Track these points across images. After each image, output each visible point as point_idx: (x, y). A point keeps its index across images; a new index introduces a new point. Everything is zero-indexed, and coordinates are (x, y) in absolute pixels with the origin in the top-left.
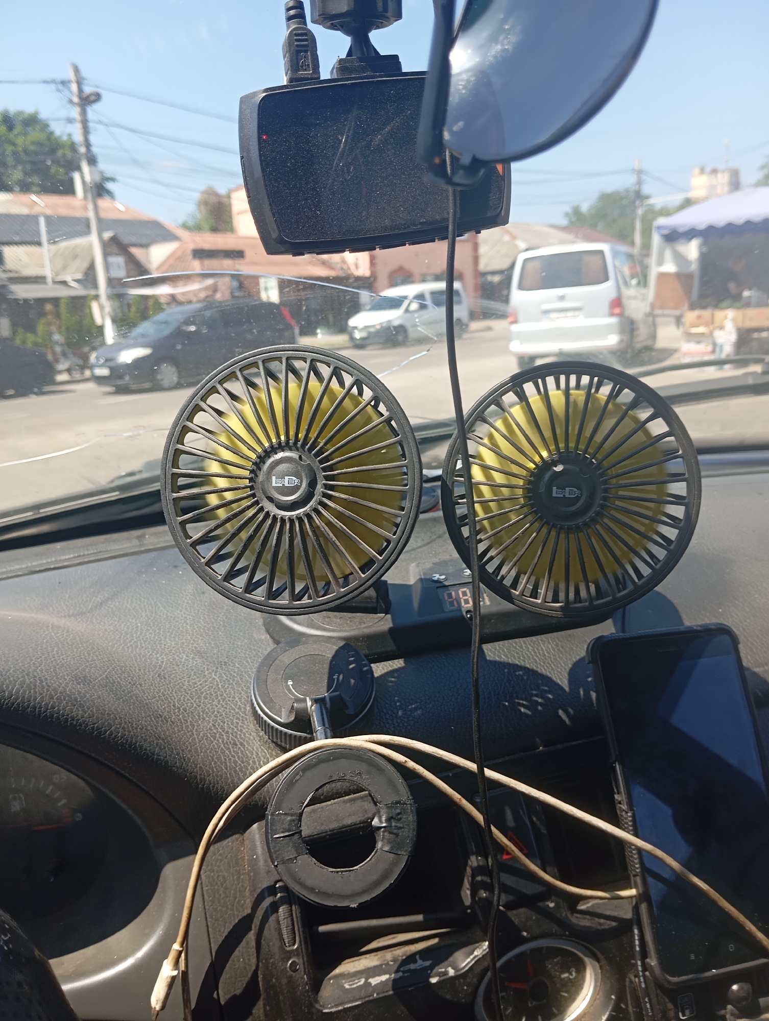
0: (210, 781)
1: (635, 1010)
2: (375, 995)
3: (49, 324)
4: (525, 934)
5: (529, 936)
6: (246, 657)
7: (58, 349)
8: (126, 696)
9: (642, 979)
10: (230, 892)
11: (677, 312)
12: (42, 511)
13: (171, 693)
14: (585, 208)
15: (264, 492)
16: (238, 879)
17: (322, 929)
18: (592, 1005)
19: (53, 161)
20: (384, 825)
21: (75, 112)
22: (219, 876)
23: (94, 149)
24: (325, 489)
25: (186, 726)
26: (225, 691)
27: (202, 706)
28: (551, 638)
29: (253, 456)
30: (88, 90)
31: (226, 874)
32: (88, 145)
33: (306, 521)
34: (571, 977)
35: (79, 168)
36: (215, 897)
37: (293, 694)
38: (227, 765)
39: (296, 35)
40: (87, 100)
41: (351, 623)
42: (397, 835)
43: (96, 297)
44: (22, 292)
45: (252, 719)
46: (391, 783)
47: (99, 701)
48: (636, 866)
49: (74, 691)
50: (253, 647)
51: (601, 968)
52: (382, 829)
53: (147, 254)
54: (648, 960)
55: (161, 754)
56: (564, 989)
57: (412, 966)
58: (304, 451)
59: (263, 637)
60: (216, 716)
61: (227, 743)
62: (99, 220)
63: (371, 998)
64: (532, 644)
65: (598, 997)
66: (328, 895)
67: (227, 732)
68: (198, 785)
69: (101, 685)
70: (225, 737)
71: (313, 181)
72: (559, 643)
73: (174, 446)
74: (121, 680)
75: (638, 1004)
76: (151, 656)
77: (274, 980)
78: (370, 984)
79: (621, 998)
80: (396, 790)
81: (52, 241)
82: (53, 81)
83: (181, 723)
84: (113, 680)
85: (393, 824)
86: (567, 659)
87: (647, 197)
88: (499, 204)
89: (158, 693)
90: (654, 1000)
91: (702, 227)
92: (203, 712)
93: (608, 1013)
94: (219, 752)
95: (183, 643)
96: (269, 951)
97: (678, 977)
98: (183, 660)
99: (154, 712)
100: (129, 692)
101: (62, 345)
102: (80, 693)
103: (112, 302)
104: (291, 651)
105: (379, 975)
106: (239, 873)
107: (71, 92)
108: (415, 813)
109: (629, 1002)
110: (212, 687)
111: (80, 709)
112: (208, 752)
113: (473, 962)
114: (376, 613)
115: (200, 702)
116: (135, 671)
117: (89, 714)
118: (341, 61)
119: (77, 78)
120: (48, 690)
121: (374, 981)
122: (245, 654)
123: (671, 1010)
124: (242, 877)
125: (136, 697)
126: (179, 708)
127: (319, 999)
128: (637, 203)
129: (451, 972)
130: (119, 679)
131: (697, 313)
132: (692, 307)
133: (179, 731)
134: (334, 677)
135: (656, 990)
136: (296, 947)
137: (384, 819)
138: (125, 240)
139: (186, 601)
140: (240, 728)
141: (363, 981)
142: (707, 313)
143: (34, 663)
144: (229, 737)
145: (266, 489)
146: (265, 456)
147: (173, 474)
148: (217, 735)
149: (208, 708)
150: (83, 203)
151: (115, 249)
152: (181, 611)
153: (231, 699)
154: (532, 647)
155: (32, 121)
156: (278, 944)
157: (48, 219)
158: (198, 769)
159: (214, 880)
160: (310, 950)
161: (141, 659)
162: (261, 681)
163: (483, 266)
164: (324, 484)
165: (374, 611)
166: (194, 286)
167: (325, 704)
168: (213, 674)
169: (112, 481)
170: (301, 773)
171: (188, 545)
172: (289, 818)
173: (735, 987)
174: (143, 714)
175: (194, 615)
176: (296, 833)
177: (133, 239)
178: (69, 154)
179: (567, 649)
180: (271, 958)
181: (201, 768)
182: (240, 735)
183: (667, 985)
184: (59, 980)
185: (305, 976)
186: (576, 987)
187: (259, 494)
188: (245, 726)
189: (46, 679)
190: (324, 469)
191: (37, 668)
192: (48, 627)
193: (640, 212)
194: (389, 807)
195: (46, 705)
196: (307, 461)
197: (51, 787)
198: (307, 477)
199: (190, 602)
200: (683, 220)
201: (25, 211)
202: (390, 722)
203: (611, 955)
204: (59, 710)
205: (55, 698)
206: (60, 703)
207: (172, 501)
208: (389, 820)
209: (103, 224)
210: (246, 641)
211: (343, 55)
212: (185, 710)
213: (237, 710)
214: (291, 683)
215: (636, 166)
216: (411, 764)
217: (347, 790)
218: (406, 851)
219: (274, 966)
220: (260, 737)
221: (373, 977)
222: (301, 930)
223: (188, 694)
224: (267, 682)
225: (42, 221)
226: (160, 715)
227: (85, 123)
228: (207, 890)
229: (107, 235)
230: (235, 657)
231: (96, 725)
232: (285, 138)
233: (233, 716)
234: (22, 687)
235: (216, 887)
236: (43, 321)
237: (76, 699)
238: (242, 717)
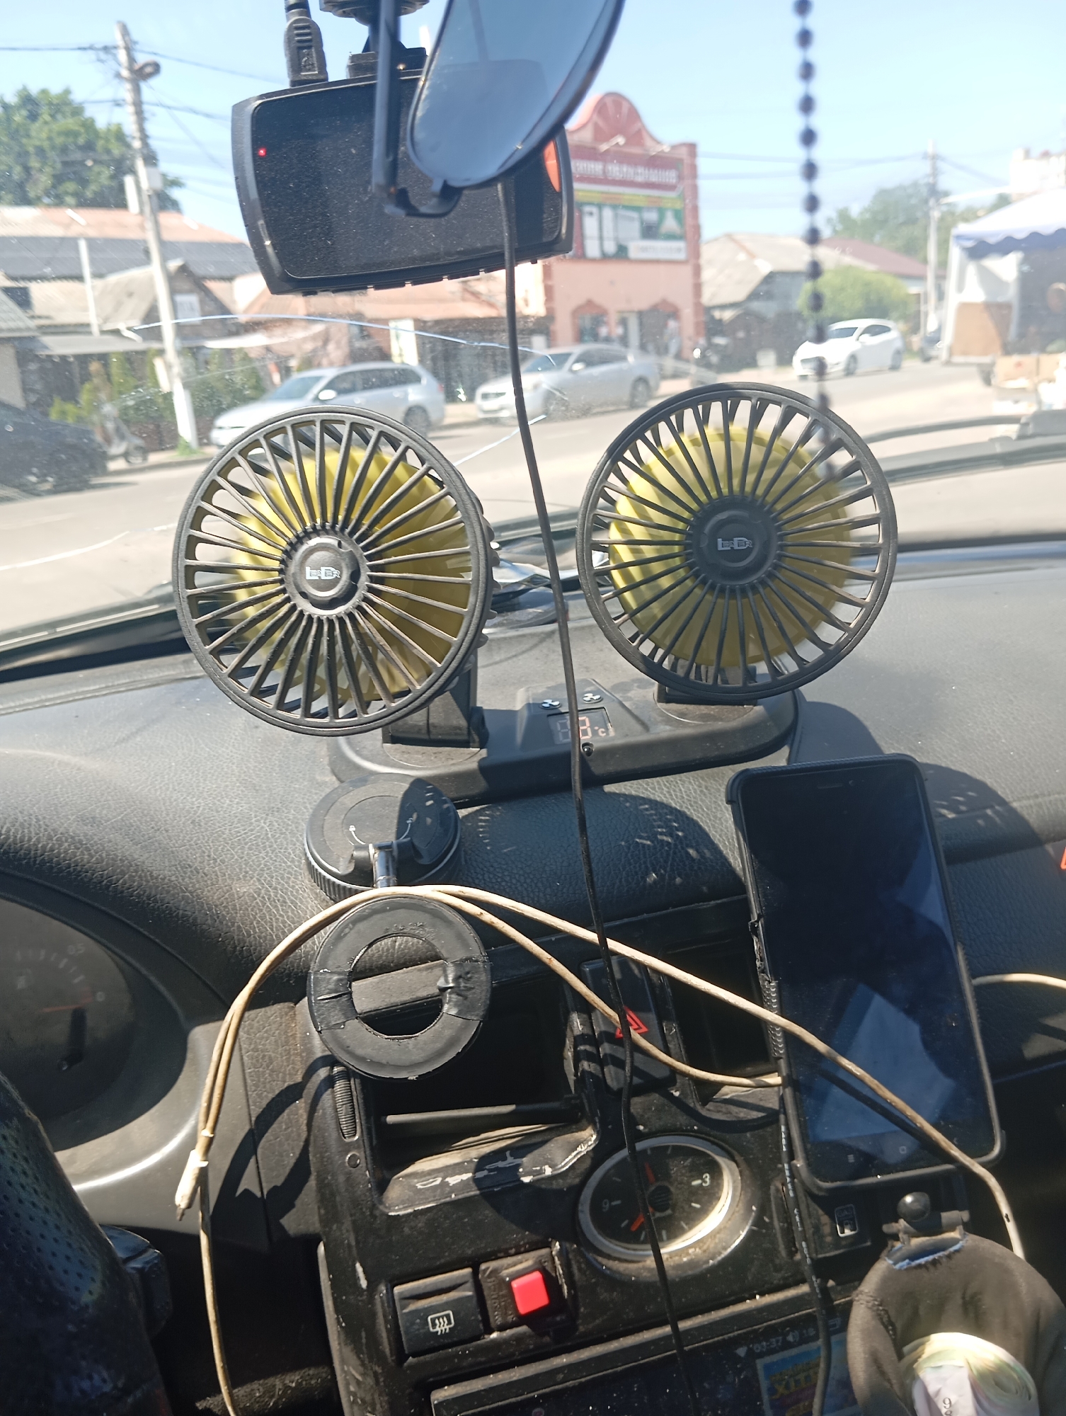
0: (250, 942)
1: (781, 1224)
2: (453, 1196)
3: (96, 389)
4: (641, 1128)
5: (647, 1130)
6: (305, 803)
7: (110, 426)
8: (145, 841)
9: (790, 1186)
10: (277, 1075)
11: (986, 360)
12: (59, 630)
13: (206, 842)
14: (855, 211)
15: (297, 587)
16: (288, 1060)
17: (391, 1119)
18: (730, 1219)
19: (95, 161)
20: (451, 985)
21: (125, 92)
22: (264, 1056)
23: (154, 143)
24: (371, 582)
25: (223, 880)
26: (276, 842)
27: (246, 858)
28: (693, 777)
29: (284, 544)
30: (141, 59)
31: (273, 1055)
32: (144, 137)
33: (348, 621)
34: (704, 1184)
35: (133, 171)
36: (259, 1081)
37: (355, 841)
38: (272, 925)
39: (297, 28)
40: (142, 73)
41: (435, 760)
42: (466, 998)
43: (161, 352)
44: (59, 346)
45: (307, 873)
46: (460, 937)
47: (110, 844)
48: (780, 1047)
49: (78, 832)
50: (314, 791)
51: (741, 1172)
52: (449, 990)
53: (231, 289)
54: (795, 1162)
55: (188, 908)
56: (693, 1199)
57: (501, 1164)
58: (343, 534)
59: (327, 779)
60: (262, 870)
61: (274, 901)
62: (162, 244)
63: (448, 1199)
64: (668, 784)
65: (737, 1209)
66: (380, 1065)
67: (276, 888)
68: (236, 947)
69: (113, 827)
70: (272, 894)
71: (322, 204)
72: (703, 783)
73: (186, 531)
74: (141, 823)
75: (787, 1218)
76: (185, 801)
77: (329, 1178)
78: (448, 1183)
79: (763, 1210)
80: (465, 945)
81: (98, 275)
82: (91, 48)
83: (216, 875)
84: (130, 823)
85: (462, 985)
86: (710, 802)
87: (946, 194)
88: (556, 227)
89: (189, 841)
90: (805, 1212)
91: (1021, 235)
92: (246, 864)
93: (747, 1228)
94: (264, 911)
95: (227, 786)
96: (324, 1143)
97: (832, 1182)
98: (225, 805)
99: (181, 861)
100: (150, 838)
101: (115, 419)
102: (86, 835)
103: (182, 359)
104: (356, 791)
105: (460, 1174)
106: (289, 1053)
107: (119, 64)
108: (489, 972)
109: (775, 1215)
110: (259, 836)
111: (86, 853)
112: (249, 909)
113: (575, 1160)
114: (468, 747)
115: (243, 853)
116: (161, 815)
117: (97, 859)
118: (354, 58)
119: (125, 42)
120: (46, 830)
121: (453, 1180)
122: (303, 798)
123: (826, 1224)
124: (292, 1058)
125: (159, 844)
126: (215, 859)
127: (384, 1200)
128: (932, 202)
129: (548, 1171)
130: (138, 823)
131: (1015, 358)
132: (1007, 350)
133: (213, 884)
134: (408, 822)
135: (807, 1200)
136: (357, 1137)
137: (450, 978)
138: (199, 270)
139: (234, 737)
140: (291, 884)
141: (439, 1181)
142: (1029, 360)
143: (31, 801)
144: (277, 893)
145: (299, 583)
146: (297, 543)
147: (187, 567)
148: (263, 891)
149: (253, 861)
150: (139, 219)
151: (186, 285)
152: (227, 748)
153: (282, 851)
154: (668, 788)
155: (62, 105)
156: (334, 1135)
157: (92, 243)
158: (235, 928)
159: (258, 1061)
160: (375, 1142)
161: (171, 803)
162: (316, 827)
163: (707, 298)
164: (369, 576)
165: (466, 744)
166: (298, 334)
167: (391, 852)
168: (262, 821)
169: (150, 592)
170: (351, 925)
171: (207, 652)
172: (336, 977)
173: (908, 1199)
174: (167, 864)
175: (244, 753)
176: (344, 994)
177: (212, 270)
178: (116, 151)
179: (713, 790)
180: (326, 1152)
181: (239, 927)
182: (292, 892)
183: (816, 1191)
184: (70, 1179)
185: (367, 1173)
186: (710, 1196)
187: (292, 590)
188: (298, 882)
189: (44, 818)
190: (370, 558)
191: (34, 805)
192: (53, 763)
193: (936, 214)
194: (459, 964)
195: (44, 847)
196: (347, 548)
197: (65, 961)
198: (348, 568)
199: (239, 738)
200: (993, 226)
201: (57, 232)
202: (481, 877)
203: (751, 1157)
204: (59, 853)
205: (54, 839)
206: (60, 845)
207: (186, 600)
208: (456, 979)
209: (168, 249)
210: (306, 783)
211: (359, 50)
212: (223, 862)
213: (289, 863)
214: (354, 829)
215: (930, 150)
216: (488, 917)
217: (423, 957)
218: (477, 1015)
219: (330, 1161)
220: (316, 894)
221: (452, 1176)
222: (363, 1118)
223: (228, 843)
224: (323, 828)
225: (83, 246)
226: (189, 865)
227: (138, 105)
228: (250, 1073)
229: (174, 265)
230: (291, 803)
231: (106, 872)
232: (285, 153)
233: (285, 870)
234: (14, 825)
235: (261, 1069)
236: (87, 386)
237: (80, 842)
238: (296, 871)
